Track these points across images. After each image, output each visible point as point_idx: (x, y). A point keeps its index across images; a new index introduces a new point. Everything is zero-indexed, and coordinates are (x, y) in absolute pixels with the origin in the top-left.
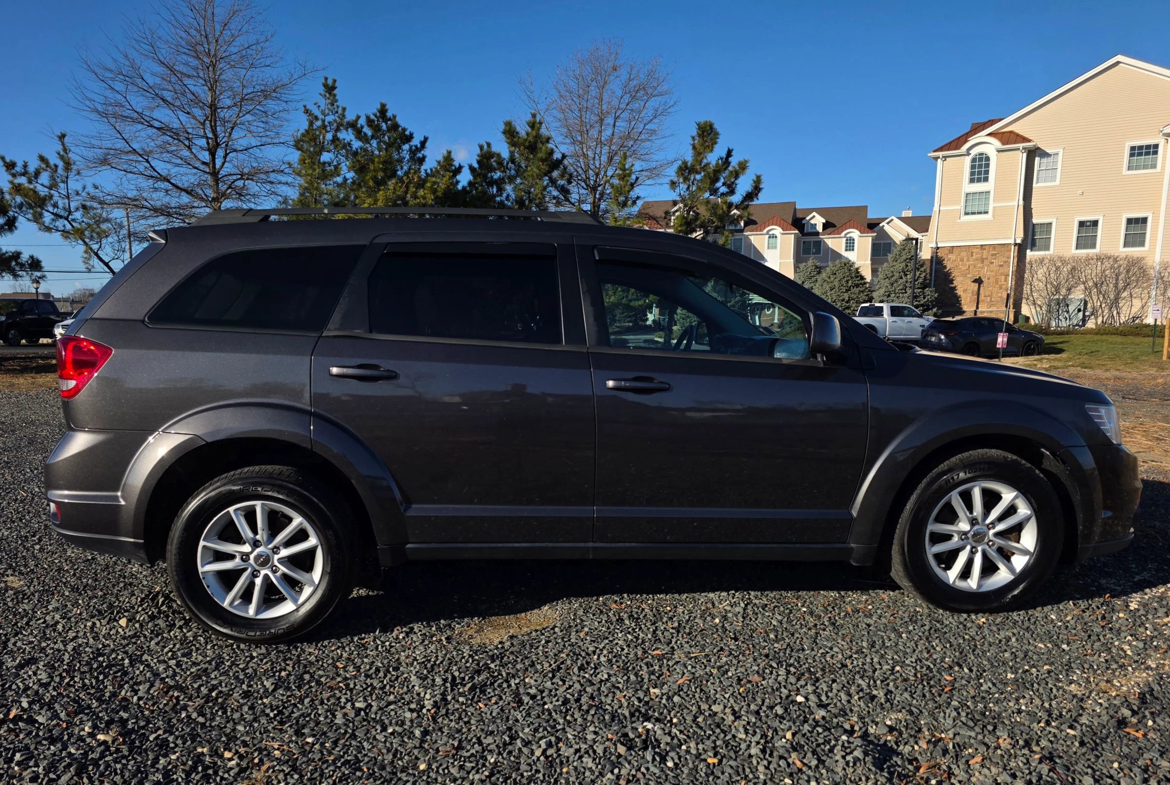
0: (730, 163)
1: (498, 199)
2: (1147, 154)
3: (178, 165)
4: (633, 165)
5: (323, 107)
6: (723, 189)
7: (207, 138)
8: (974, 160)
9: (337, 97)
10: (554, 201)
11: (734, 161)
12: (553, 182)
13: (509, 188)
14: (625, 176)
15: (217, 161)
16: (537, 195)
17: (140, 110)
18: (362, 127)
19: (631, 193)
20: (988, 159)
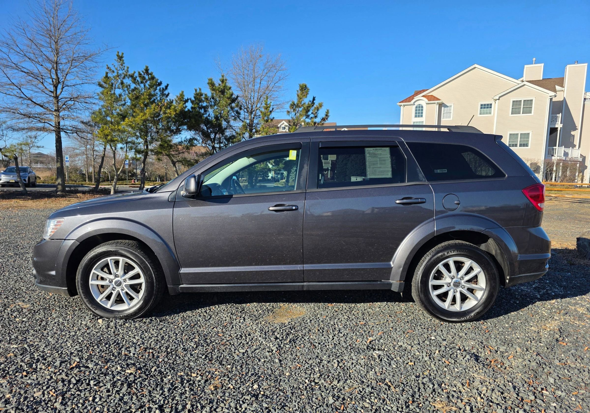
0: (314, 103)
1: (205, 116)
2: (487, 108)
3: (36, 92)
4: (271, 102)
5: (117, 67)
6: (312, 116)
7: (52, 79)
8: (416, 107)
9: (124, 61)
10: (233, 118)
11: (317, 103)
12: (232, 108)
13: (210, 111)
14: (267, 108)
15: (58, 91)
16: (225, 115)
17: (16, 63)
18: (136, 77)
19: (270, 116)
20: (422, 107)
